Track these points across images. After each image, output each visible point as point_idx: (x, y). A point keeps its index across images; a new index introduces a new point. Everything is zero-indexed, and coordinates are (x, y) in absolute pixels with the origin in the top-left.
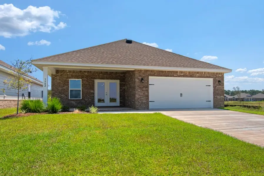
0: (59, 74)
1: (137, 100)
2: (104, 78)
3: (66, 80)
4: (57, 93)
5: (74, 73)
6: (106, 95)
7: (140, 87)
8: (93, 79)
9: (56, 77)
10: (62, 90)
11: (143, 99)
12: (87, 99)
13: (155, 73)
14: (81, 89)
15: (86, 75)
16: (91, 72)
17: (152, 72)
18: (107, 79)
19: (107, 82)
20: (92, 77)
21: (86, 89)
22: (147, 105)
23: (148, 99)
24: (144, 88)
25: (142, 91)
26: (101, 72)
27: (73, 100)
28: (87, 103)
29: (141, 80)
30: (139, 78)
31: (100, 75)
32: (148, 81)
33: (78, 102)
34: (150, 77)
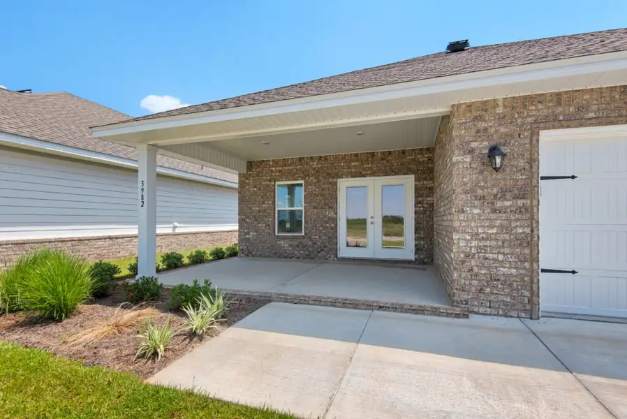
0: (254, 171)
1: (463, 262)
2: (364, 173)
3: (267, 185)
4: (250, 219)
5: (285, 165)
6: (372, 223)
7: (480, 192)
8: (333, 177)
9: (247, 179)
10: (259, 211)
11: (501, 257)
12: (317, 237)
13: (581, 108)
14: (303, 208)
15: (314, 169)
16: (326, 158)
17: (559, 103)
18: (374, 174)
19: (374, 185)
20: (329, 172)
21: (315, 208)
22: (527, 294)
23: (535, 259)
24: (504, 198)
25: (493, 216)
26: (356, 155)
27: (284, 238)
28: (316, 246)
29: (486, 160)
30: (474, 145)
31: (353, 164)
32: (533, 161)
33: (295, 243)
34: (546, 136)
